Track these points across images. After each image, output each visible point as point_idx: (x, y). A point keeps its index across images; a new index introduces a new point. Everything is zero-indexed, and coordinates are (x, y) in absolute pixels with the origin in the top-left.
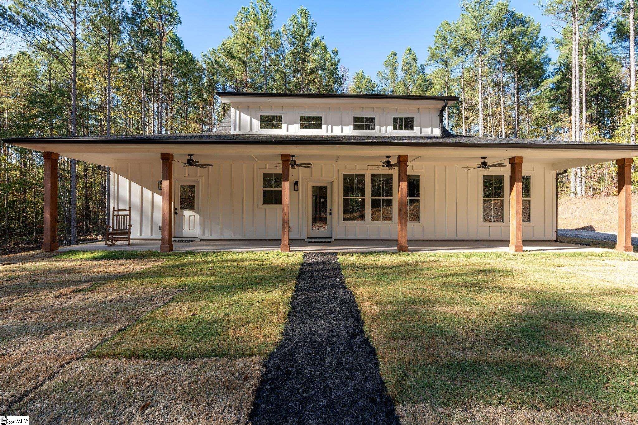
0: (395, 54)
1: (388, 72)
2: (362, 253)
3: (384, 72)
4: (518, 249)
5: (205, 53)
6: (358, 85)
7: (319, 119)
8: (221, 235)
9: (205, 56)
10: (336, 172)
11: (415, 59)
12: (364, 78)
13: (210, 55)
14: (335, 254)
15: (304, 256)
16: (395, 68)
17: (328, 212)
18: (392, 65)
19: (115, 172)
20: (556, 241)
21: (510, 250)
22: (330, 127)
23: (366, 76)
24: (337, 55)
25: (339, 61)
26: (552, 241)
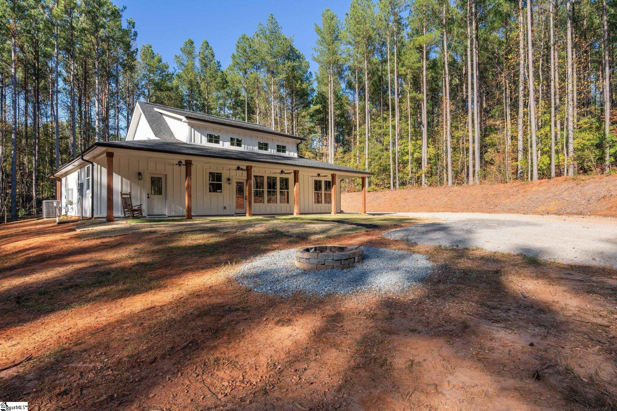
7: (240, 141)
17: (245, 198)
22: (246, 146)
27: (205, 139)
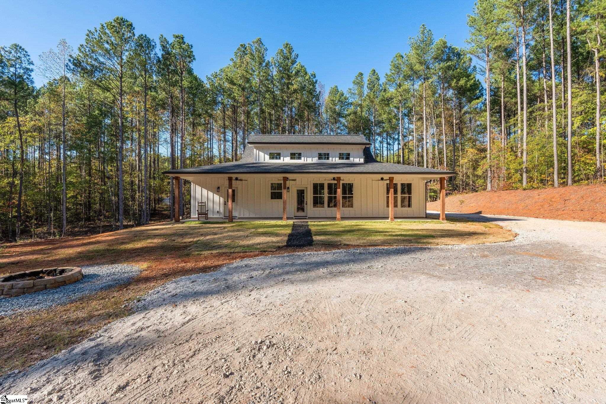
0: (361, 74)
1: (356, 89)
2: (320, 222)
3: (353, 89)
4: (392, 219)
5: (209, 76)
6: (332, 98)
7: (300, 154)
8: (249, 215)
9: (209, 79)
10: (309, 182)
11: (377, 79)
12: (338, 92)
13: (212, 77)
14: (308, 222)
15: (294, 223)
16: (362, 87)
17: (305, 203)
18: (359, 83)
19: (194, 183)
20: (426, 217)
21: (389, 220)
22: (306, 158)
23: (339, 90)
24: (315, 77)
25: (316, 82)
26: (424, 217)
27: (267, 157)
